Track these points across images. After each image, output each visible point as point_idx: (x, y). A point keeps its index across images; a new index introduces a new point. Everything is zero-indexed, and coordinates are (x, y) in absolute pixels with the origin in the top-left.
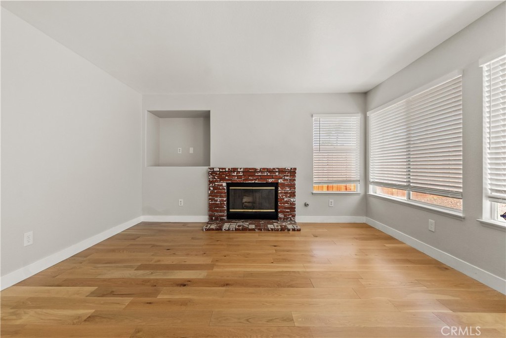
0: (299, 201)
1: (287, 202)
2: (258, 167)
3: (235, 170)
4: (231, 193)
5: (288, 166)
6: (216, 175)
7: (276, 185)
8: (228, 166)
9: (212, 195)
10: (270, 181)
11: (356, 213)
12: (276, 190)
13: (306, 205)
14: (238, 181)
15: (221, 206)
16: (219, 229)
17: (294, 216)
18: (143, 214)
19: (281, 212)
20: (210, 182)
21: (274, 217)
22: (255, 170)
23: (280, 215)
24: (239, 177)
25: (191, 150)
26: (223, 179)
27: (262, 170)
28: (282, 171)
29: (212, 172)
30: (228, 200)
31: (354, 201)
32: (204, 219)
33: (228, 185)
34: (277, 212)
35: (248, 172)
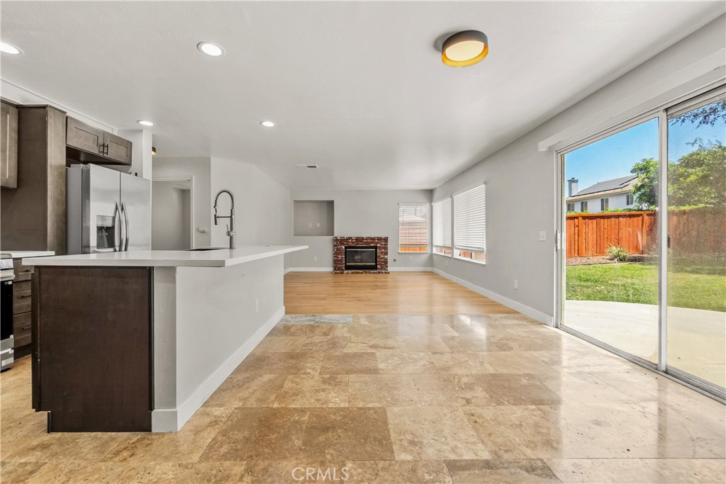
0: (390, 257)
1: (382, 258)
2: (365, 236)
3: (350, 238)
4: (348, 253)
5: (383, 236)
6: (338, 242)
7: (376, 248)
8: (346, 236)
9: (336, 254)
10: (372, 245)
11: (426, 265)
12: (376, 251)
13: (395, 260)
14: (352, 245)
15: (341, 261)
16: (343, 273)
17: (387, 267)
18: (291, 266)
19: (379, 264)
20: (335, 246)
21: (375, 268)
22: (363, 238)
23: (378, 266)
24: (353, 243)
25: (318, 225)
26: (343, 244)
27: (367, 239)
28: (379, 239)
29: (336, 240)
30: (345, 257)
31: (425, 257)
32: (331, 269)
33: (346, 248)
34: (376, 265)
35: (358, 240)
